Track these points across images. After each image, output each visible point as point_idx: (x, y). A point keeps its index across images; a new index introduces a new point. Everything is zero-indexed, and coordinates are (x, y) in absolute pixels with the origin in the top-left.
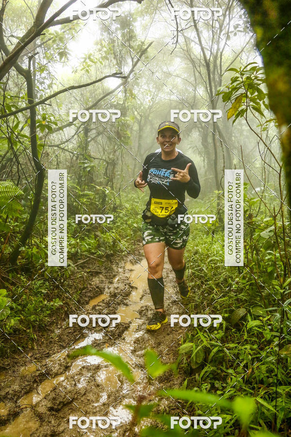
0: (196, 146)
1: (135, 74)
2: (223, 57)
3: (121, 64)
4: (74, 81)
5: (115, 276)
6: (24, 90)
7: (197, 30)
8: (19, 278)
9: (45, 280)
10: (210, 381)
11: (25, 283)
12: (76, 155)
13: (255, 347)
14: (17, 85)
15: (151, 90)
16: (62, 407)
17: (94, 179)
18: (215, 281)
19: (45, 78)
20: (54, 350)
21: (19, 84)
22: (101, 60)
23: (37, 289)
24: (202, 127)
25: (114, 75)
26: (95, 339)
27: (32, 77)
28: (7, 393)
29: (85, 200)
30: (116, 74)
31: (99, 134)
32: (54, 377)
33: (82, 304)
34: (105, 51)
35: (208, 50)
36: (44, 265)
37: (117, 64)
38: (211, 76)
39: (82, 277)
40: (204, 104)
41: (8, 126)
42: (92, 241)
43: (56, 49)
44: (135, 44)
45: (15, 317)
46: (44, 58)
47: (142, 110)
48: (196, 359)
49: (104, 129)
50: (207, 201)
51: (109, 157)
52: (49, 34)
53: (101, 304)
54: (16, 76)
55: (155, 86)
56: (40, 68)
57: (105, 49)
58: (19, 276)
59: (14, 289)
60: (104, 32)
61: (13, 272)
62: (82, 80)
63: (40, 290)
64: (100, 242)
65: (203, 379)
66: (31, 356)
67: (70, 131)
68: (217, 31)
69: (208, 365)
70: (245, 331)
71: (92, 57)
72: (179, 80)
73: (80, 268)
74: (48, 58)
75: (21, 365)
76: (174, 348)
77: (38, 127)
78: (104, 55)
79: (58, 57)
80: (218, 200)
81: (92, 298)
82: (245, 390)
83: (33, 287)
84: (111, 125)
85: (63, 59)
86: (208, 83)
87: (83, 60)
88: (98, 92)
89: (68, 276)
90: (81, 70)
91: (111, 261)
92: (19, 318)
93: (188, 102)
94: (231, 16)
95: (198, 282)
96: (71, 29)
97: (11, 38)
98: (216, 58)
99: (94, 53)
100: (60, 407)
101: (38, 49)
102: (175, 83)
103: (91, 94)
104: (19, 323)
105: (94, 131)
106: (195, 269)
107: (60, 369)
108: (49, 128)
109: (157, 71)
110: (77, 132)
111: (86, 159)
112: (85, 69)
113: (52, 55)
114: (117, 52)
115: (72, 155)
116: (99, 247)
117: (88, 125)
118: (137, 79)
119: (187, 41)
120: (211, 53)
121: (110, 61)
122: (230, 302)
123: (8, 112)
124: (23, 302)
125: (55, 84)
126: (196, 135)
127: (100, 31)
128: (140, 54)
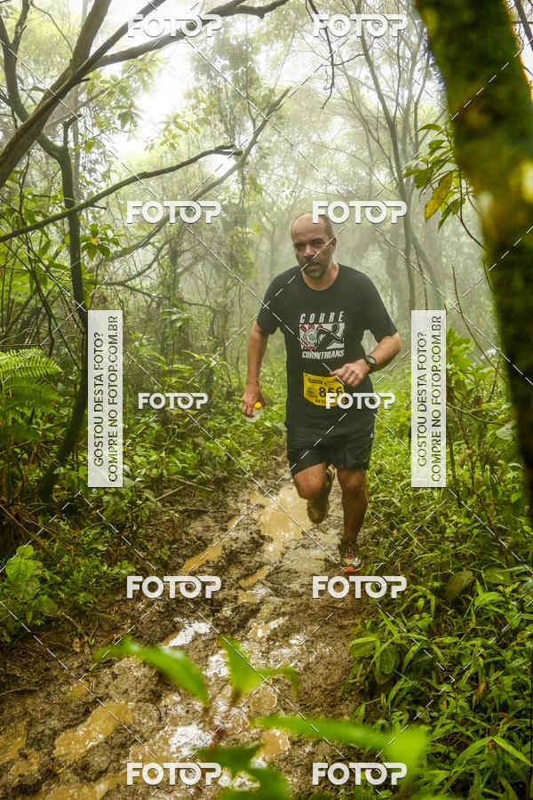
1: (260, 147)
2: (419, 111)
3: (234, 131)
4: (147, 163)
5: (231, 517)
7: (371, 64)
8: (57, 525)
9: (106, 527)
10: (407, 707)
11: (66, 534)
12: (156, 300)
13: (491, 641)
14: (45, 175)
15: (291, 176)
17: (190, 342)
18: (416, 522)
19: (96, 162)
21: (50, 175)
22: (197, 125)
23: (89, 544)
24: (386, 242)
25: (219, 150)
26: (195, 632)
27: (73, 161)
29: (174, 380)
30: (222, 147)
31: (197, 259)
33: (171, 570)
34: (204, 110)
35: (391, 99)
36: (101, 500)
37: (227, 131)
38: (399, 147)
39: (171, 520)
41: (30, 249)
42: (189, 455)
43: (115, 108)
44: (259, 94)
46: (93, 125)
47: (276, 213)
48: (381, 665)
51: (216, 301)
52: (101, 82)
53: (205, 569)
54: (44, 159)
55: (297, 169)
56: (86, 141)
57: (203, 105)
58: (56, 520)
59: (47, 544)
60: (202, 74)
61: (45, 515)
62: (164, 162)
63: (94, 546)
64: (204, 456)
65: (396, 703)
66: (78, 667)
67: (143, 257)
68: (407, 64)
69: (404, 678)
70: (472, 612)
71: (179, 121)
72: (341, 157)
73: (167, 504)
74: (100, 126)
75: (61, 684)
77: (84, 248)
78: (202, 115)
79: (119, 123)
81: (186, 557)
82: (474, 724)
83: (82, 540)
84: (219, 243)
85: (128, 126)
86: (393, 162)
87: (164, 126)
88: (192, 184)
89: (145, 519)
90: (162, 145)
91: (223, 490)
92: (57, 598)
93: (358, 195)
95: (385, 526)
96: (140, 71)
97: (34, 93)
98: (406, 112)
99: (184, 112)
101: (82, 109)
102: (334, 162)
103: (181, 188)
104: (57, 606)
105: (188, 255)
108: (105, 251)
109: (301, 142)
110: (157, 256)
111: (174, 306)
112: (168, 143)
113: (108, 120)
114: (226, 109)
115: (150, 300)
116: (201, 465)
117: (177, 243)
118: (263, 157)
119: (353, 84)
120: (398, 105)
121: (213, 125)
122: (444, 560)
123: (29, 224)
124: (63, 569)
125: (115, 171)
126: (375, 257)
127: (194, 73)
128: (267, 111)
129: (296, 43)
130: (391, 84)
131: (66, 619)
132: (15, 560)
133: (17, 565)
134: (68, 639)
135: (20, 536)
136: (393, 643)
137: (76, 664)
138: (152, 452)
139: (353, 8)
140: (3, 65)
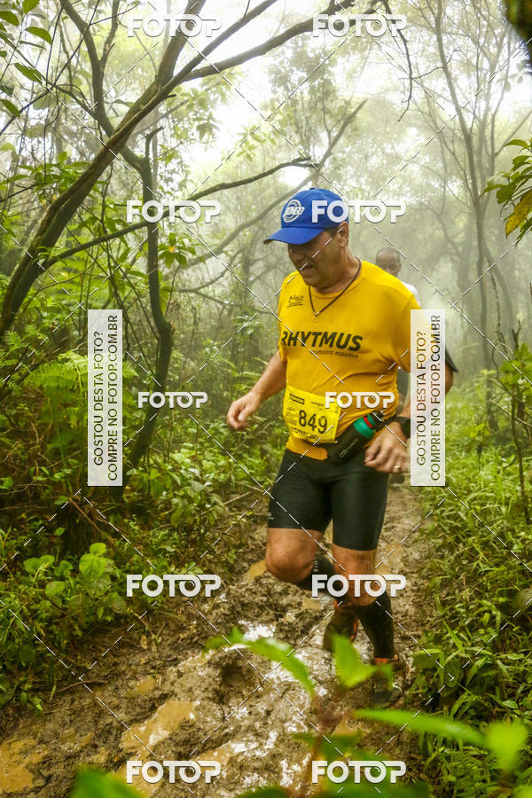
0: (447, 289)
1: (335, 159)
2: (496, 123)
3: (308, 142)
4: (225, 175)
6: (138, 194)
7: (448, 75)
8: (127, 526)
9: (173, 530)
11: (136, 534)
12: (228, 307)
14: (125, 185)
15: (363, 187)
17: (261, 349)
18: (482, 536)
19: (173, 171)
20: (187, 654)
21: (128, 184)
22: (272, 137)
23: (158, 545)
24: (458, 254)
25: (296, 163)
26: (259, 636)
27: (152, 171)
29: (244, 386)
30: (299, 160)
31: (269, 268)
33: (237, 574)
34: (279, 121)
36: (170, 502)
37: (302, 142)
38: (475, 158)
39: (238, 525)
40: (461, 212)
41: (110, 256)
42: (257, 462)
43: (194, 120)
44: (333, 106)
46: (172, 136)
49: (279, 260)
50: (468, 390)
52: (181, 95)
54: (124, 170)
55: (370, 180)
56: (165, 153)
57: (279, 117)
58: (126, 521)
59: (117, 543)
60: (279, 86)
61: (115, 514)
62: (239, 172)
63: (163, 547)
64: (271, 462)
65: (458, 717)
66: (145, 664)
68: (485, 75)
69: (468, 692)
71: (257, 133)
73: (234, 509)
74: (179, 137)
75: (129, 679)
77: (162, 256)
78: (278, 127)
79: (197, 134)
80: (488, 387)
81: (251, 562)
83: (151, 541)
85: (206, 136)
86: (468, 172)
87: (242, 137)
88: (267, 193)
89: (212, 523)
90: (238, 155)
93: (431, 207)
94: (512, 46)
95: (450, 539)
96: (219, 84)
97: (115, 106)
98: (483, 125)
99: (260, 124)
101: (161, 121)
102: (408, 174)
103: (255, 197)
105: (260, 264)
108: (181, 259)
109: (374, 153)
110: (229, 265)
111: (246, 313)
112: (244, 154)
113: (186, 130)
114: (302, 120)
115: (221, 307)
116: (269, 472)
117: (249, 252)
118: (337, 168)
119: (429, 95)
120: (475, 117)
121: (288, 137)
122: (511, 575)
123: (110, 233)
124: (133, 567)
125: (191, 181)
126: (446, 269)
127: (271, 85)
128: (342, 123)
129: (373, 54)
130: (466, 95)
131: (134, 616)
132: (86, 557)
133: (90, 562)
134: (135, 636)
135: (92, 533)
136: (457, 656)
137: (143, 661)
138: (220, 457)
139: (432, 19)
140: (91, 80)
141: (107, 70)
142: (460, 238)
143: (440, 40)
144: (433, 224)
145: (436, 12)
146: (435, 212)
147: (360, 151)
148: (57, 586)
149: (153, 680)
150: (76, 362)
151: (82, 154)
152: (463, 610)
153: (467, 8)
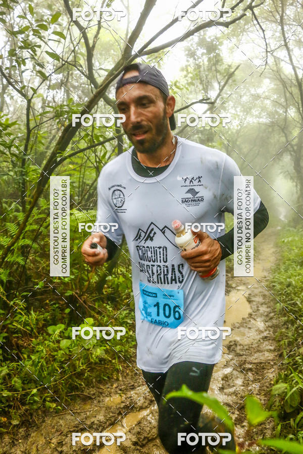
0: (288, 171)
1: (222, 98)
3: (207, 89)
7: (288, 49)
8: (105, 308)
9: (131, 310)
11: (110, 313)
15: (239, 113)
16: (147, 443)
20: (139, 382)
22: (187, 86)
23: (123, 319)
24: (294, 151)
25: (201, 101)
28: (93, 423)
30: (203, 100)
32: (139, 411)
34: (191, 78)
35: (299, 68)
36: (130, 295)
37: (204, 89)
40: (296, 126)
41: (96, 156)
44: (221, 68)
45: (101, 346)
47: (229, 135)
48: (291, 402)
54: (103, 107)
55: (243, 109)
57: (190, 75)
58: (105, 305)
59: (100, 318)
60: (190, 58)
61: (99, 300)
63: (125, 320)
66: (116, 387)
71: (178, 84)
72: (268, 102)
75: (107, 396)
76: (265, 388)
78: (190, 81)
83: (119, 317)
86: (300, 104)
92: (105, 348)
93: (278, 124)
95: (292, 317)
97: (99, 71)
99: (180, 79)
100: (144, 442)
102: (264, 105)
104: (104, 352)
106: (288, 302)
107: (145, 402)
109: (245, 94)
114: (203, 76)
118: (224, 103)
119: (277, 60)
121: (196, 86)
123: (96, 142)
126: (287, 159)
127: (186, 57)
128: (226, 77)
129: (244, 38)
130: (298, 59)
132: (83, 326)
134: (110, 371)
135: (86, 313)
136: (298, 388)
139: (278, 17)
140: (86, 58)
141: (95, 52)
142: (295, 142)
143: (283, 29)
144: (280, 134)
145: (281, 13)
146: (281, 128)
147: (236, 93)
148: (67, 342)
149: (120, 397)
150: (77, 215)
151: (80, 98)
152: (300, 361)
153: (298, 10)
